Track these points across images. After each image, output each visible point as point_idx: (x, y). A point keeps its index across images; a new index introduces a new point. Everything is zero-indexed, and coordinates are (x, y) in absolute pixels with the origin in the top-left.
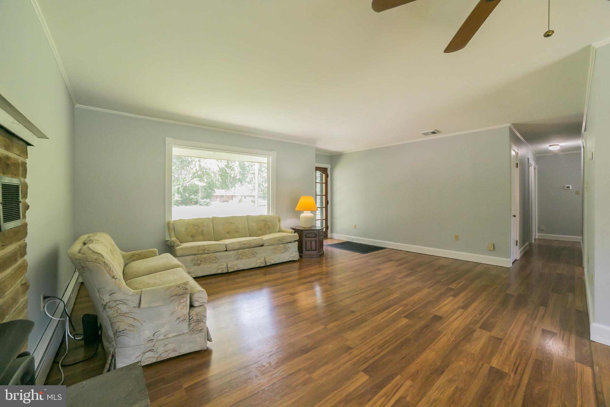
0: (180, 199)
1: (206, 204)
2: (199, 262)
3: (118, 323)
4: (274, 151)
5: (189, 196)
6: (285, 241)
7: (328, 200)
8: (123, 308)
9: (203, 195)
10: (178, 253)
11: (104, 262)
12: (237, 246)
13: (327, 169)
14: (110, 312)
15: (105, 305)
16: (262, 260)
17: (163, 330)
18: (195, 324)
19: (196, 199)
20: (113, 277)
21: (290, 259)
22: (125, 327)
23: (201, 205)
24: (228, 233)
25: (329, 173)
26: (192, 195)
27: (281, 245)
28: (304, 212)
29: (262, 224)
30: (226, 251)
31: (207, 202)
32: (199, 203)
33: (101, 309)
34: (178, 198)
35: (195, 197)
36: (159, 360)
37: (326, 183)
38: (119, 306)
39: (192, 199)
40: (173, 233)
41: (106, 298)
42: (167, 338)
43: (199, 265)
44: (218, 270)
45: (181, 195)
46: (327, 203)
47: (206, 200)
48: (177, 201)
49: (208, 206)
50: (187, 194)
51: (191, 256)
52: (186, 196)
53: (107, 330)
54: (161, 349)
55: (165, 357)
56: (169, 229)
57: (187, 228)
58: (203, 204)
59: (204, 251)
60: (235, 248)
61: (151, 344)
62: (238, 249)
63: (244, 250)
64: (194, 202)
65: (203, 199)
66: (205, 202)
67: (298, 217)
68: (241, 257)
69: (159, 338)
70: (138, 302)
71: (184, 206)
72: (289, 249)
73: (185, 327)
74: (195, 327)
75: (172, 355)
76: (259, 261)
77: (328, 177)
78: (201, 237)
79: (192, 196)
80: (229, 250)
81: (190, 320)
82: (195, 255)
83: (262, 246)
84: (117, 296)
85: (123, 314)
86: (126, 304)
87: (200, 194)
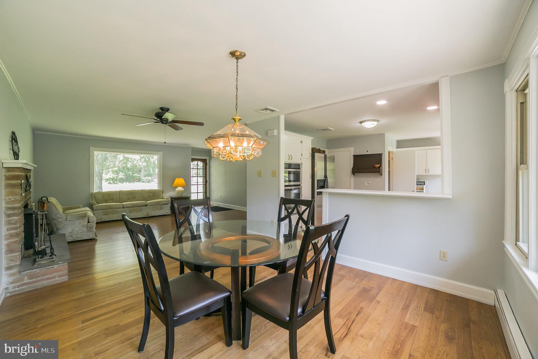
0: (124, 177)
1: (148, 181)
2: (107, 213)
3: (58, 226)
4: (161, 151)
5: (133, 174)
6: (160, 204)
7: (207, 180)
8: (60, 220)
9: (146, 174)
10: (95, 208)
11: (53, 204)
12: (130, 206)
13: (206, 159)
14: (55, 222)
15: (53, 219)
16: (146, 213)
17: (76, 230)
18: (90, 228)
19: (139, 177)
20: (57, 209)
21: (165, 214)
22: (61, 227)
23: (144, 182)
24: (129, 199)
25: (208, 162)
26: (135, 173)
27: (158, 206)
28: (178, 187)
29: (152, 194)
30: (123, 208)
31: (149, 179)
32: (141, 180)
33: (52, 220)
34: (122, 176)
35: (138, 175)
36: (74, 240)
37: (206, 169)
38: (59, 219)
39: (135, 177)
40: (94, 199)
41: (54, 216)
42: (78, 233)
43: (107, 215)
44: (118, 218)
45: (125, 174)
46: (206, 182)
47: (148, 178)
48: (122, 179)
49: (150, 183)
50: (130, 173)
51: (102, 210)
52: (129, 174)
53: (54, 229)
54: (75, 236)
55: (76, 239)
56: (92, 197)
57: (103, 196)
58: (146, 181)
59: (110, 207)
60: (129, 207)
61: (71, 234)
62: (131, 207)
63: (134, 208)
64: (137, 179)
65: (145, 177)
66: (147, 180)
67: (175, 190)
68: (132, 211)
69: (74, 232)
70: (66, 218)
71: (128, 183)
72: (163, 208)
73: (85, 229)
74: (90, 230)
75: (80, 239)
76: (144, 214)
77: (207, 165)
78: (111, 201)
79: (135, 175)
80: (125, 207)
81: (87, 227)
82: (105, 209)
83: (146, 206)
84: (58, 216)
85: (60, 222)
86: (61, 219)
87: (143, 172)
